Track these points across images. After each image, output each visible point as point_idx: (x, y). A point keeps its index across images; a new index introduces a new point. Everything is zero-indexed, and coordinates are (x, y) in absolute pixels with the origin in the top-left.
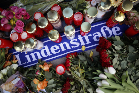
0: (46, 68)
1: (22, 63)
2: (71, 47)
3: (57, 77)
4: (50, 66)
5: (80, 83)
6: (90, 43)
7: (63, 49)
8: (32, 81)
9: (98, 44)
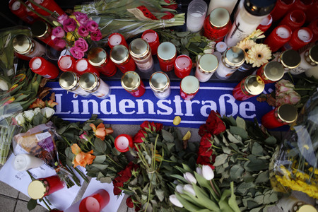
0: (99, 133)
1: (62, 111)
2: (155, 111)
3: (114, 156)
4: (109, 131)
5: (147, 177)
6: (193, 115)
7: (141, 111)
8: (69, 146)
9: (205, 122)
